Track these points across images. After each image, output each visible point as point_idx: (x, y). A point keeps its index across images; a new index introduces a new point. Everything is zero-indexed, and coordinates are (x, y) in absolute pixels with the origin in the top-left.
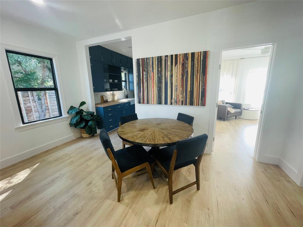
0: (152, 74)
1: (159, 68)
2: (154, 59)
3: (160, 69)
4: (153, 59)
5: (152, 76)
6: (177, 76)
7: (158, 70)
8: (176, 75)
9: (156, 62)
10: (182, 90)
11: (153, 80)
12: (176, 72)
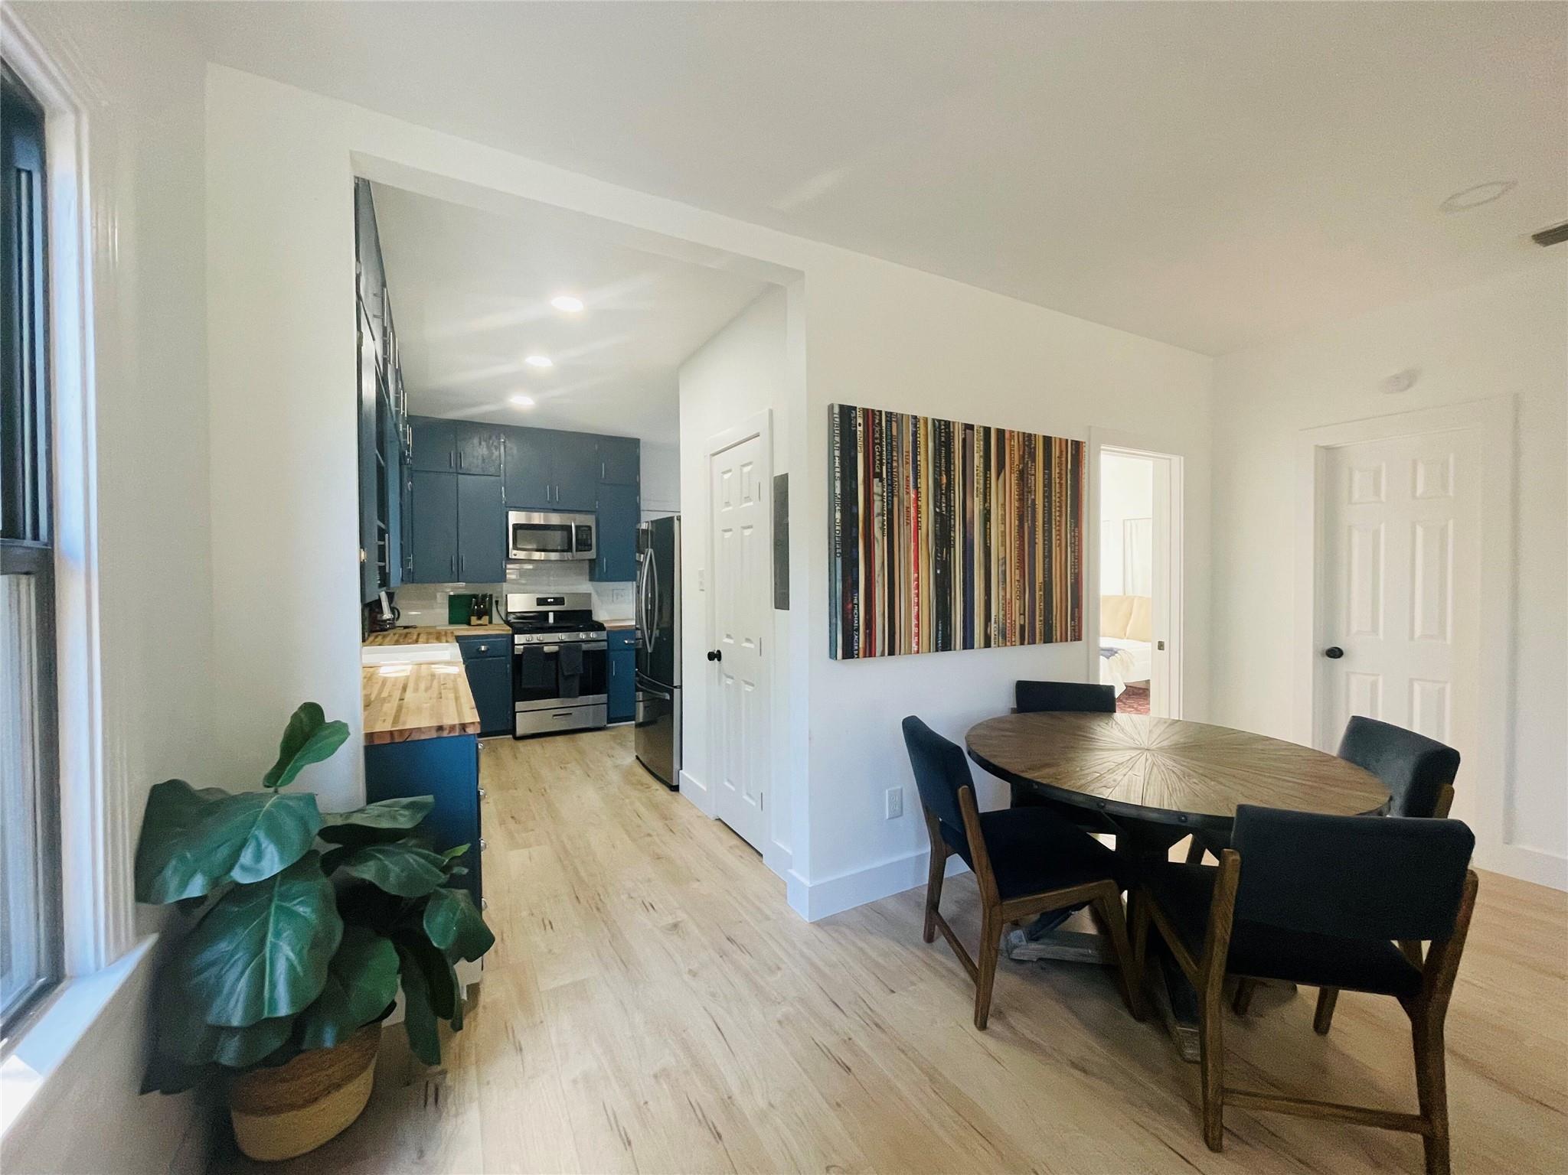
0: (913, 496)
1: (941, 475)
2: (921, 425)
3: (944, 480)
4: (915, 425)
5: (912, 510)
6: (1004, 519)
7: (937, 483)
8: (1000, 513)
9: (931, 444)
10: (1022, 581)
11: (918, 528)
12: (1001, 501)
